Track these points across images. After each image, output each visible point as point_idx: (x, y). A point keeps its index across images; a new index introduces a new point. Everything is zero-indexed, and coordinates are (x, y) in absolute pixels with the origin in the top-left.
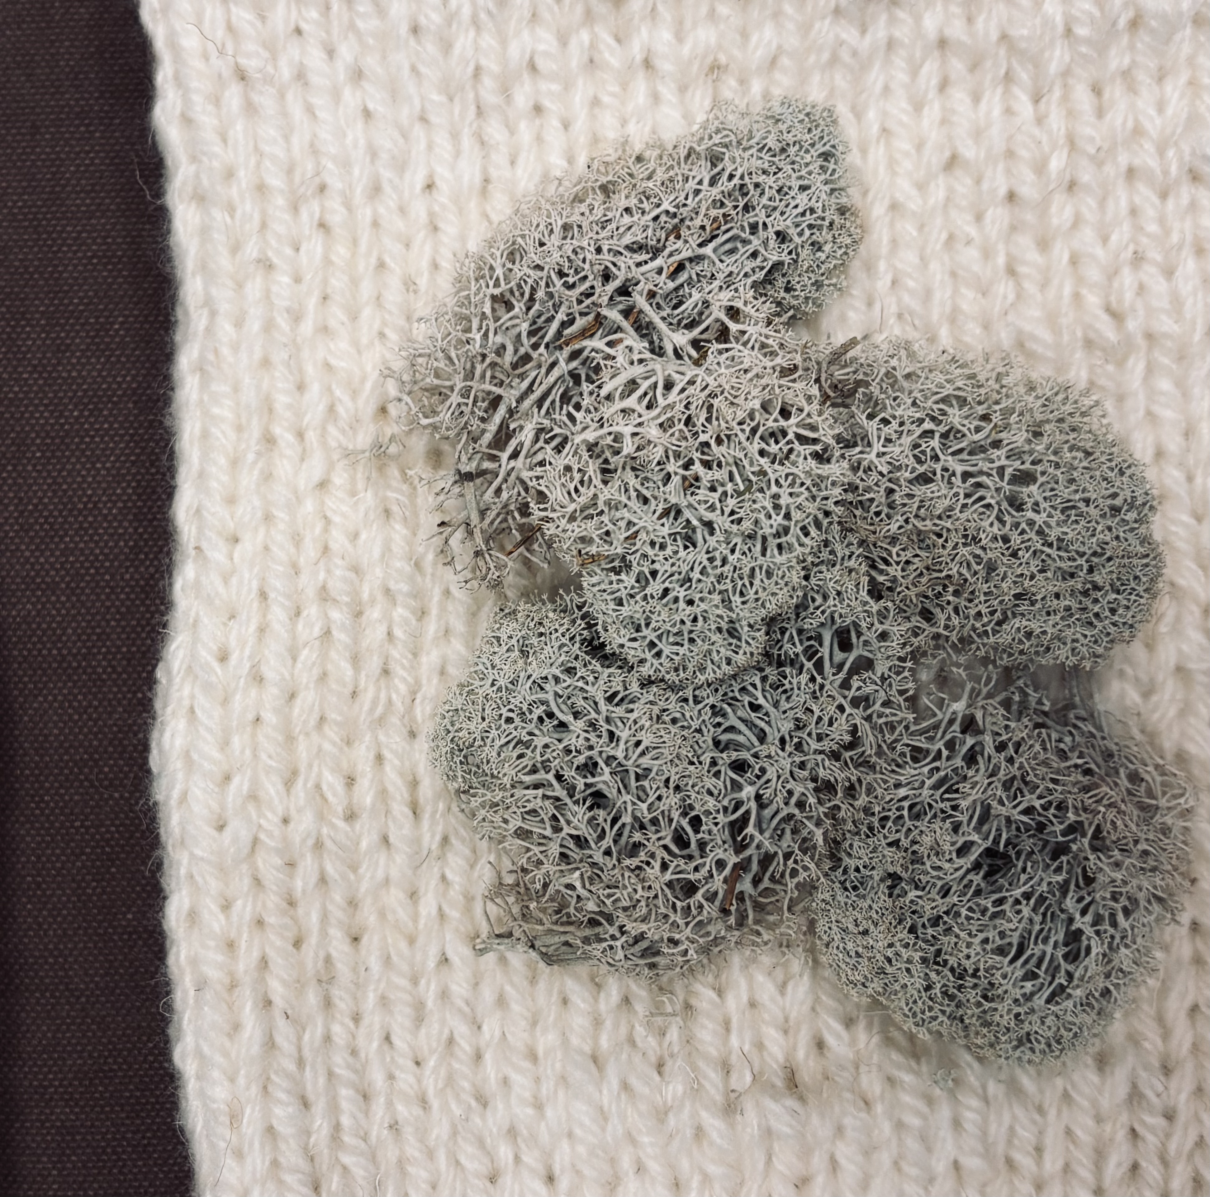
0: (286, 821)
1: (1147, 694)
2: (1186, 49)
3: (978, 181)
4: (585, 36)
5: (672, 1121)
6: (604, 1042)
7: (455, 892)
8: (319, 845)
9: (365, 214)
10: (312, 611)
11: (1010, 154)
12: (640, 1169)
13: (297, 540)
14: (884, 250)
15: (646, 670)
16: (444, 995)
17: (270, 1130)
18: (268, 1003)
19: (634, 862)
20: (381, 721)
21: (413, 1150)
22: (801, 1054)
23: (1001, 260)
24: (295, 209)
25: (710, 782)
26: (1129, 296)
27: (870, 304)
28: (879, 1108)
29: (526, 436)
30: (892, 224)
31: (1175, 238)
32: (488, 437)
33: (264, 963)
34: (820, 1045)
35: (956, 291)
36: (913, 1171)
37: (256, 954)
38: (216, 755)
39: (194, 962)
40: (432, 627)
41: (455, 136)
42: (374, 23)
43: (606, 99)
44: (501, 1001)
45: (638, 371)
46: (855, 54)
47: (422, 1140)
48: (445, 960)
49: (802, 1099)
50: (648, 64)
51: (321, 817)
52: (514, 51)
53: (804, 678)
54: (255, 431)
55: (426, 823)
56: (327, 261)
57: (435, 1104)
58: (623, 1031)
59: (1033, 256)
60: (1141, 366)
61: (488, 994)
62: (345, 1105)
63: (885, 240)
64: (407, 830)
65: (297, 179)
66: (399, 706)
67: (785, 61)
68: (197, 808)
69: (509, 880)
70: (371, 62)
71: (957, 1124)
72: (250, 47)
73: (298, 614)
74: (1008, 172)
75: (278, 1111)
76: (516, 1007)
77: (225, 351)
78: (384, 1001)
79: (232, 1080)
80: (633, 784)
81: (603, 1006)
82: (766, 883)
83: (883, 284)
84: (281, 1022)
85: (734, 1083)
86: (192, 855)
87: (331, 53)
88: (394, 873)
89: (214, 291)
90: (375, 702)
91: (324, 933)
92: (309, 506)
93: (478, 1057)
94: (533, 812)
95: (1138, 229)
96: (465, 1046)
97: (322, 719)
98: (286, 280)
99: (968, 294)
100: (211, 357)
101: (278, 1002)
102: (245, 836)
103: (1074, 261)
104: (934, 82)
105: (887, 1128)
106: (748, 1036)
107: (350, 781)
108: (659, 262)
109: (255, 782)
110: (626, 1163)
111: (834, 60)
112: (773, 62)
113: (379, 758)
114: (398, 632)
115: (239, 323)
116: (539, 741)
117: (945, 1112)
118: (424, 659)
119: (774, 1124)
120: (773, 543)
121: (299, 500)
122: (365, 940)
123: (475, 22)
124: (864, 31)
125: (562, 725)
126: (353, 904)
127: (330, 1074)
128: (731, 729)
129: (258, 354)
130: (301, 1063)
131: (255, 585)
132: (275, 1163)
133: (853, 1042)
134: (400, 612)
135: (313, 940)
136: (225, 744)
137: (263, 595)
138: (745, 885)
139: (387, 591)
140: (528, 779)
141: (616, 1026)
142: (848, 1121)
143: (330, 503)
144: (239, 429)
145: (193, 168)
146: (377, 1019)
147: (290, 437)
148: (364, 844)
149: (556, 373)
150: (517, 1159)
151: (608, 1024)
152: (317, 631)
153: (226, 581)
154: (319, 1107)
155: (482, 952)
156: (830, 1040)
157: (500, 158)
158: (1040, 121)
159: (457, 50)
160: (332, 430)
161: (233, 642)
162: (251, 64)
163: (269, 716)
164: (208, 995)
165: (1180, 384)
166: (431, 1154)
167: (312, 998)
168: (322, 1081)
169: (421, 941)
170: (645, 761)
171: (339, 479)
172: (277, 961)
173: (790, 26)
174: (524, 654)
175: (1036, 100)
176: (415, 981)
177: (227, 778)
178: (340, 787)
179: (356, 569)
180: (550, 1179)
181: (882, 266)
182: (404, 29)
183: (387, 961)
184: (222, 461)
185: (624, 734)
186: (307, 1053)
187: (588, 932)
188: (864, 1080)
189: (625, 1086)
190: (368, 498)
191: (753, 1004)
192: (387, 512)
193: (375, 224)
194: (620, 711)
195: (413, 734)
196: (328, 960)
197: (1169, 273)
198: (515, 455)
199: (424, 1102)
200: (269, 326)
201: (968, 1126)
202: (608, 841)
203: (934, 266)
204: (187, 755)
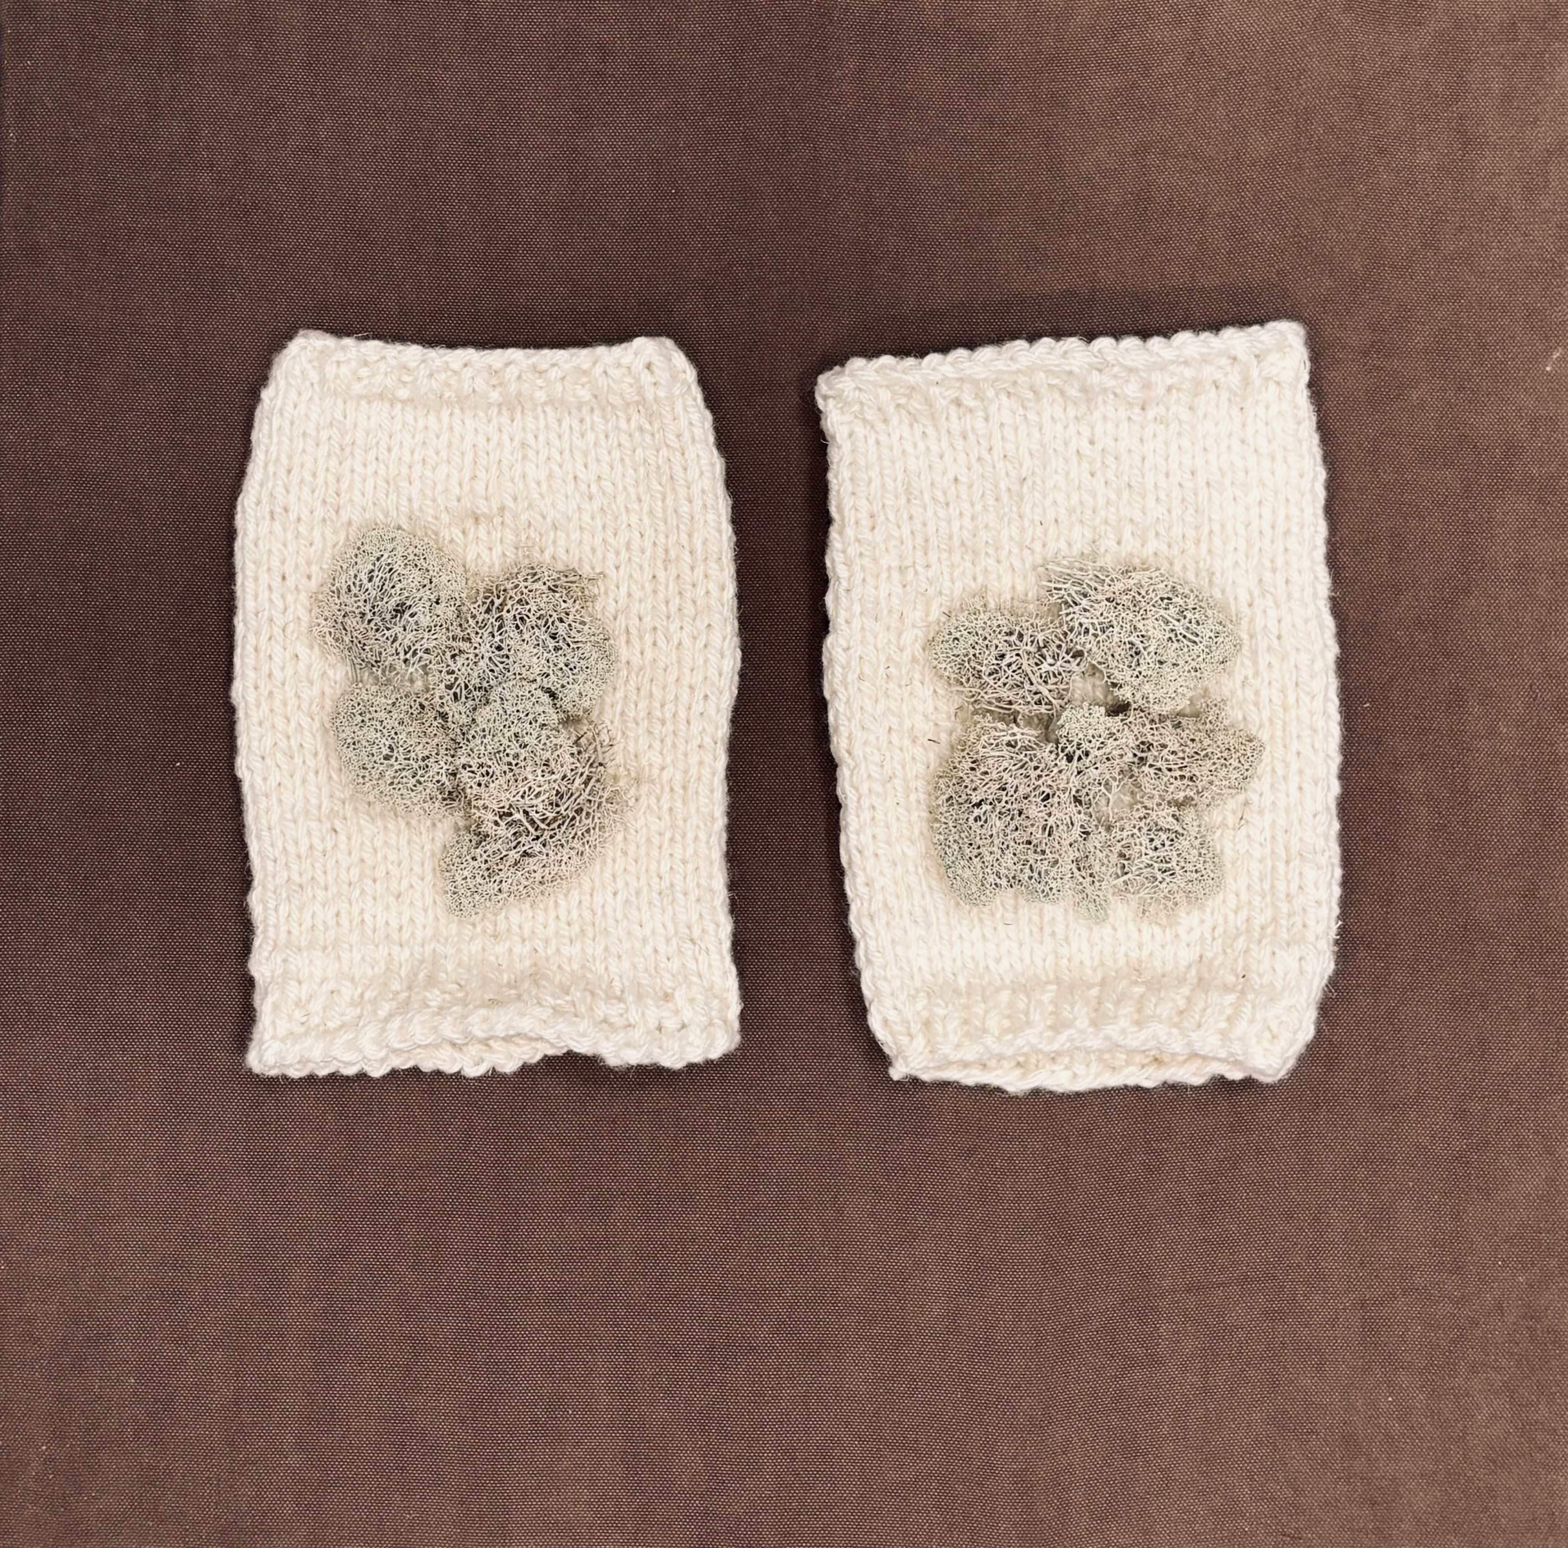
0: (682, 628)
1: (325, 673)
2: (303, 938)
3: (388, 888)
4: (549, 952)
5: (526, 505)
6: (552, 534)
7: (612, 595)
8: (668, 617)
9: (643, 882)
10: (668, 716)
11: (375, 899)
12: (538, 484)
13: (674, 745)
14: (427, 861)
15: (534, 686)
16: (617, 553)
17: (690, 502)
18: (691, 552)
19: (542, 612)
20: (641, 669)
21: (632, 490)
22: (472, 530)
23: (379, 855)
24: (672, 885)
25: (512, 643)
26: (328, 838)
27: (433, 839)
28: (442, 508)
29: (578, 781)
30: (423, 871)
31: (309, 861)
32: (593, 781)
33: (692, 569)
34: (464, 532)
35: (398, 843)
36: (428, 481)
37: (695, 573)
38: (709, 656)
39: (722, 570)
40: (619, 708)
41: (604, 914)
42: (636, 960)
43: (541, 927)
44: (594, 550)
45: (534, 802)
46: (438, 941)
47: (628, 494)
48: (617, 568)
49: (474, 513)
50: (524, 940)
51: (667, 629)
52: (578, 946)
53: (473, 682)
54: (690, 791)
55: (623, 625)
56: (659, 863)
57: (623, 510)
58: (543, 540)
59: (365, 856)
60: (323, 809)
61: (599, 554)
62: (660, 510)
63: (426, 865)
64: (631, 623)
65: (670, 898)
66: (633, 675)
67: (467, 939)
68: (719, 634)
69: (588, 604)
70: (638, 945)
71: (410, 500)
72: (689, 953)
73: (674, 715)
74: (376, 891)
75: (686, 509)
76: (588, 548)
77: (702, 826)
78: (643, 551)
79: (706, 521)
80: (541, 642)
81: (552, 549)
82: (488, 601)
83: (428, 847)
84: (686, 544)
85: (500, 519)
86: (721, 614)
87: (656, 951)
88: (637, 605)
89: (707, 851)
90: (643, 677)
91: (667, 580)
92: (669, 760)
93: (604, 527)
94: (579, 632)
95: (324, 866)
96: (609, 532)
97: (665, 670)
98: (676, 855)
99: (393, 842)
100: (708, 824)
101: (687, 553)
102: (698, 622)
103: (350, 854)
104: (404, 930)
105: (439, 501)
106: (493, 537)
107: (655, 644)
108: (524, 849)
109: (694, 645)
110: (544, 486)
111: (447, 939)
112: (472, 939)
113: (642, 653)
114: (633, 706)
115: (696, 838)
116: (576, 659)
117: (416, 506)
118: (622, 695)
119: (485, 503)
120: (487, 732)
121: (673, 762)
122: (650, 577)
123: (595, 959)
124: (434, 950)
125: (567, 666)
126: (655, 592)
127: (666, 523)
128: (502, 663)
129: (688, 824)
130: (678, 527)
131: (692, 727)
132: (689, 488)
133: (451, 534)
134: (632, 714)
135: (672, 578)
136: (706, 661)
137: (688, 722)
138: (497, 602)
139: (637, 724)
140: (580, 645)
141: (546, 541)
142: (456, 503)
143: (660, 761)
144: (697, 793)
145: (715, 903)
146: (646, 543)
147: (676, 789)
148: (649, 617)
149: (566, 806)
150: (589, 486)
151: (550, 542)
152: (667, 707)
153: (704, 729)
154: (670, 511)
155: (601, 573)
156: (460, 535)
157: (586, 904)
158: (362, 912)
159: (602, 948)
160: (659, 792)
161: (702, 702)
162: (689, 945)
163: (687, 671)
164: (715, 556)
165: (307, 800)
166: (625, 488)
167: (672, 554)
168: (669, 521)
169: (626, 577)
170: (535, 651)
171: (655, 772)
172: (687, 570)
173: (465, 952)
174: (580, 694)
175: (363, 921)
176: (630, 559)
177: (706, 646)
178: (659, 642)
179: (650, 733)
180: (575, 478)
181: (428, 854)
182: (624, 957)
183: (641, 568)
184: (704, 779)
185: (544, 662)
186: (675, 531)
187: (558, 583)
188: (447, 519)
189: (544, 517)
190: (644, 762)
191: (490, 549)
192: (636, 756)
193: (638, 879)
194: (545, 670)
195: (628, 663)
196: (666, 569)
197: (311, 847)
198: (582, 774)
199: (627, 508)
200: (684, 836)
201: (405, 499)
202: (550, 621)
203: (406, 854)
204: (722, 656)
